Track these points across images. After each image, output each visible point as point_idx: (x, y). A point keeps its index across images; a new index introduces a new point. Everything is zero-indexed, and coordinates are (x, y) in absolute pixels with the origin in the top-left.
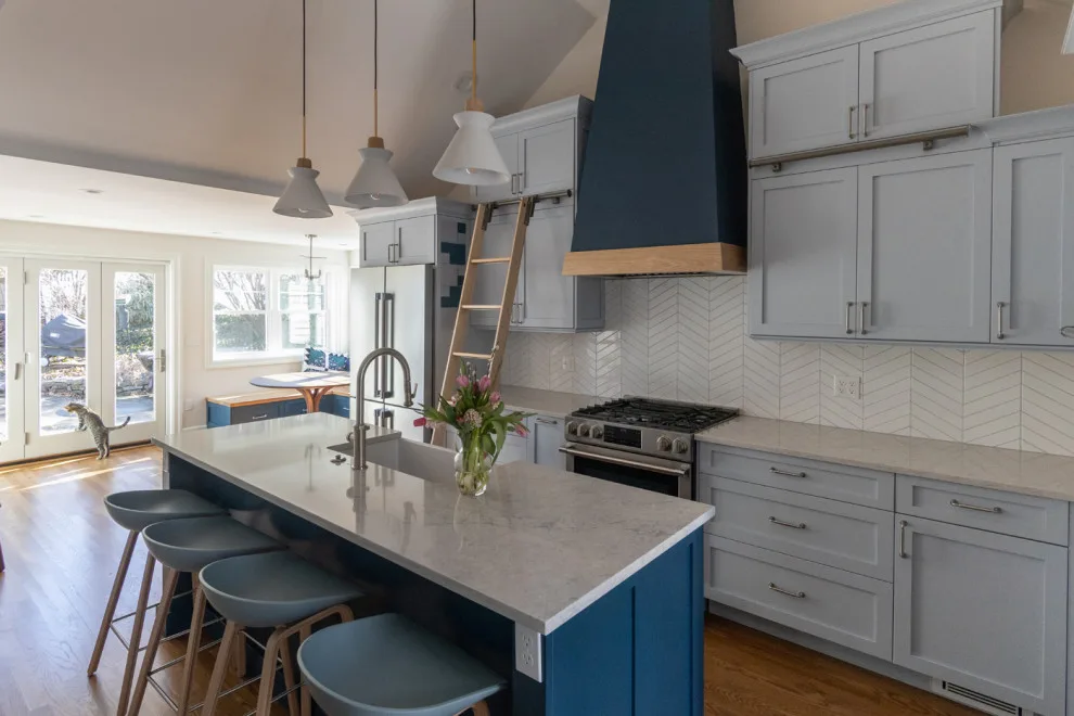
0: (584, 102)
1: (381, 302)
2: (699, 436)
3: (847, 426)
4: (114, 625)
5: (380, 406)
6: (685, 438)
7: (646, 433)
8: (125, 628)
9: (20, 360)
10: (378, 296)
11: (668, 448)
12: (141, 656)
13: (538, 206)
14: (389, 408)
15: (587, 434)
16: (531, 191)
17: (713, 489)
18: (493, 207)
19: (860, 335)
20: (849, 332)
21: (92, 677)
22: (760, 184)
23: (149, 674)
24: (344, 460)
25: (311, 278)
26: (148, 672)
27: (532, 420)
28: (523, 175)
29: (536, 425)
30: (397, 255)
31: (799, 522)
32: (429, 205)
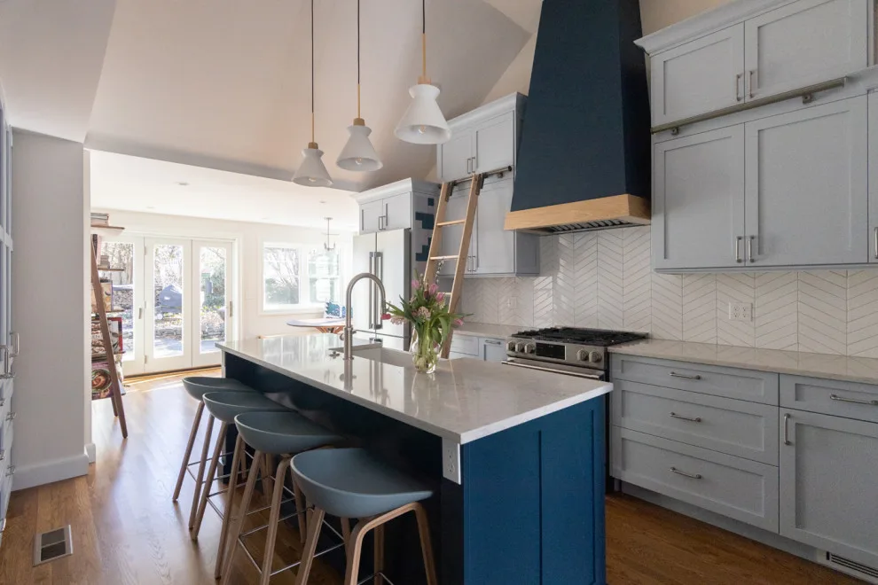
0: (521, 98)
1: (373, 258)
2: (611, 349)
3: (741, 344)
4: (189, 467)
5: (373, 336)
6: (600, 350)
7: (567, 347)
8: (195, 469)
9: (142, 306)
10: (371, 254)
11: (586, 359)
12: (203, 485)
13: (486, 181)
14: (379, 337)
15: (523, 350)
16: (481, 170)
17: (623, 391)
18: (453, 185)
19: (748, 263)
20: (739, 261)
21: (175, 502)
22: (661, 147)
23: (208, 496)
24: (338, 355)
25: (328, 249)
26: (207, 495)
27: (482, 342)
28: (476, 158)
29: (485, 346)
30: (385, 224)
31: (695, 416)
32: (406, 185)
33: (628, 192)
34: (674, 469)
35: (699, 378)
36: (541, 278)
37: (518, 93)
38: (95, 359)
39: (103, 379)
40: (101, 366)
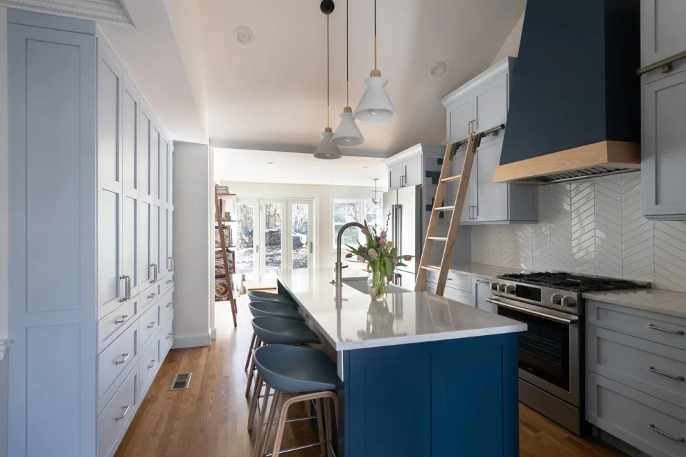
0: (511, 60)
1: (395, 210)
2: (586, 295)
6: (574, 295)
7: (544, 290)
10: (394, 206)
11: (559, 303)
13: (483, 140)
14: (399, 272)
15: (503, 290)
16: (479, 131)
17: (598, 338)
18: (457, 146)
25: (376, 203)
27: (474, 282)
28: (477, 120)
29: (476, 284)
30: (404, 182)
31: (678, 374)
32: (417, 150)
33: (608, 138)
34: (653, 426)
35: (682, 333)
36: (541, 225)
37: (509, 57)
38: (217, 277)
39: (224, 289)
40: (222, 281)
